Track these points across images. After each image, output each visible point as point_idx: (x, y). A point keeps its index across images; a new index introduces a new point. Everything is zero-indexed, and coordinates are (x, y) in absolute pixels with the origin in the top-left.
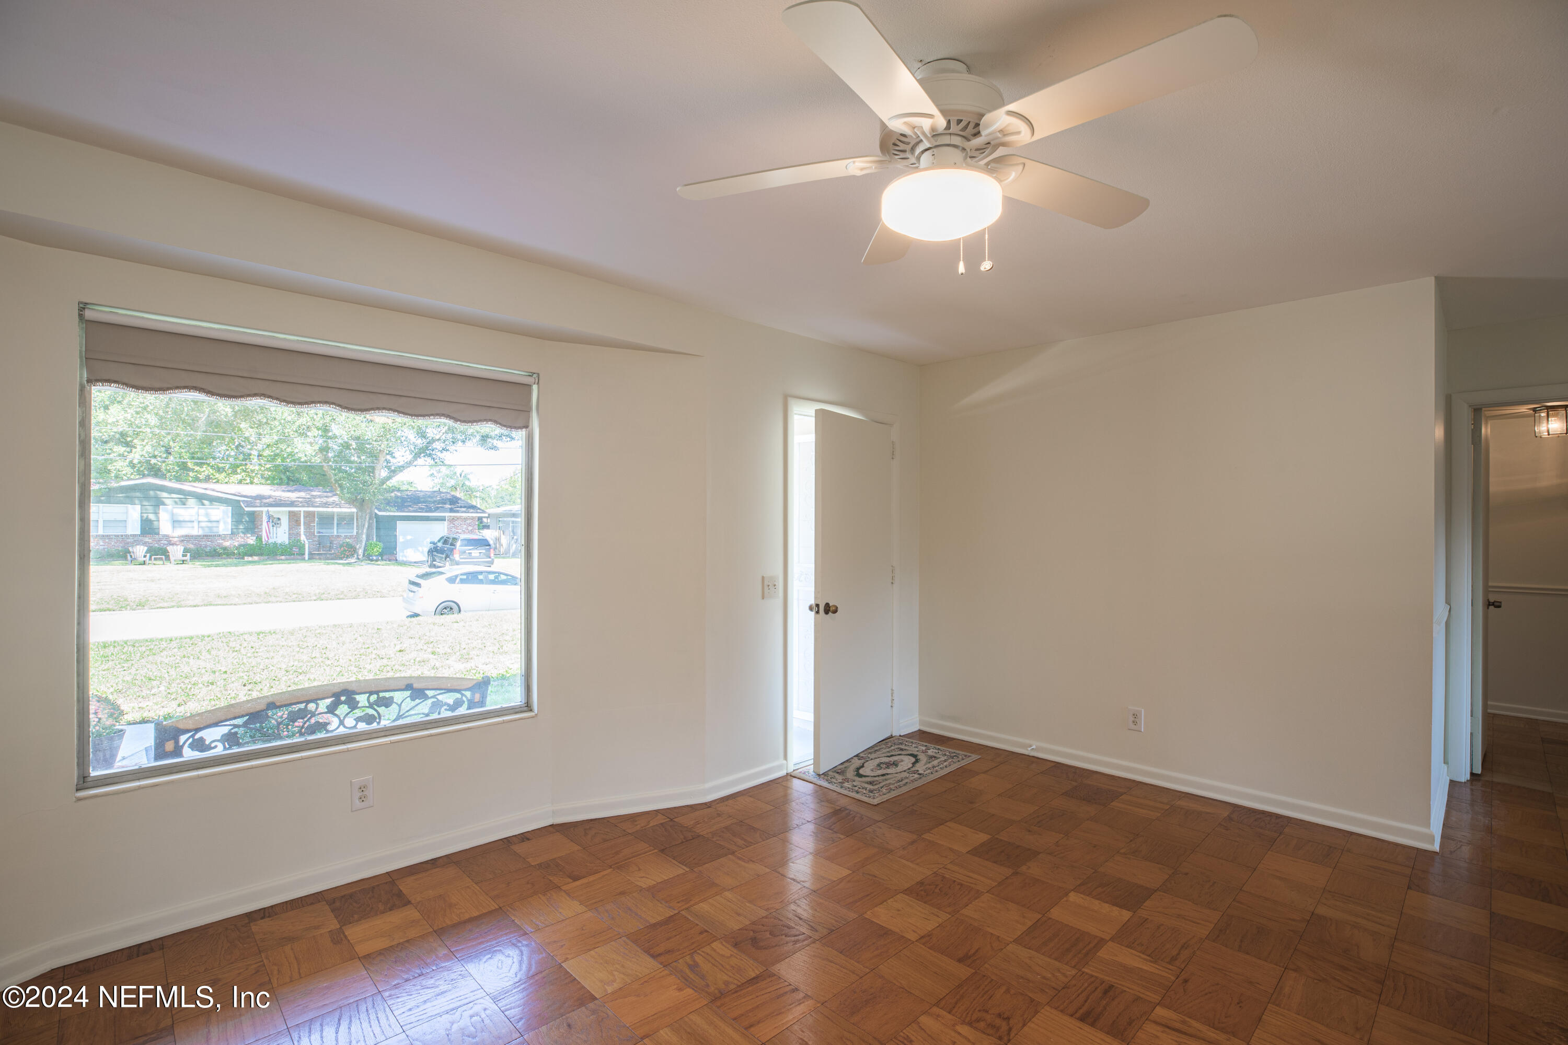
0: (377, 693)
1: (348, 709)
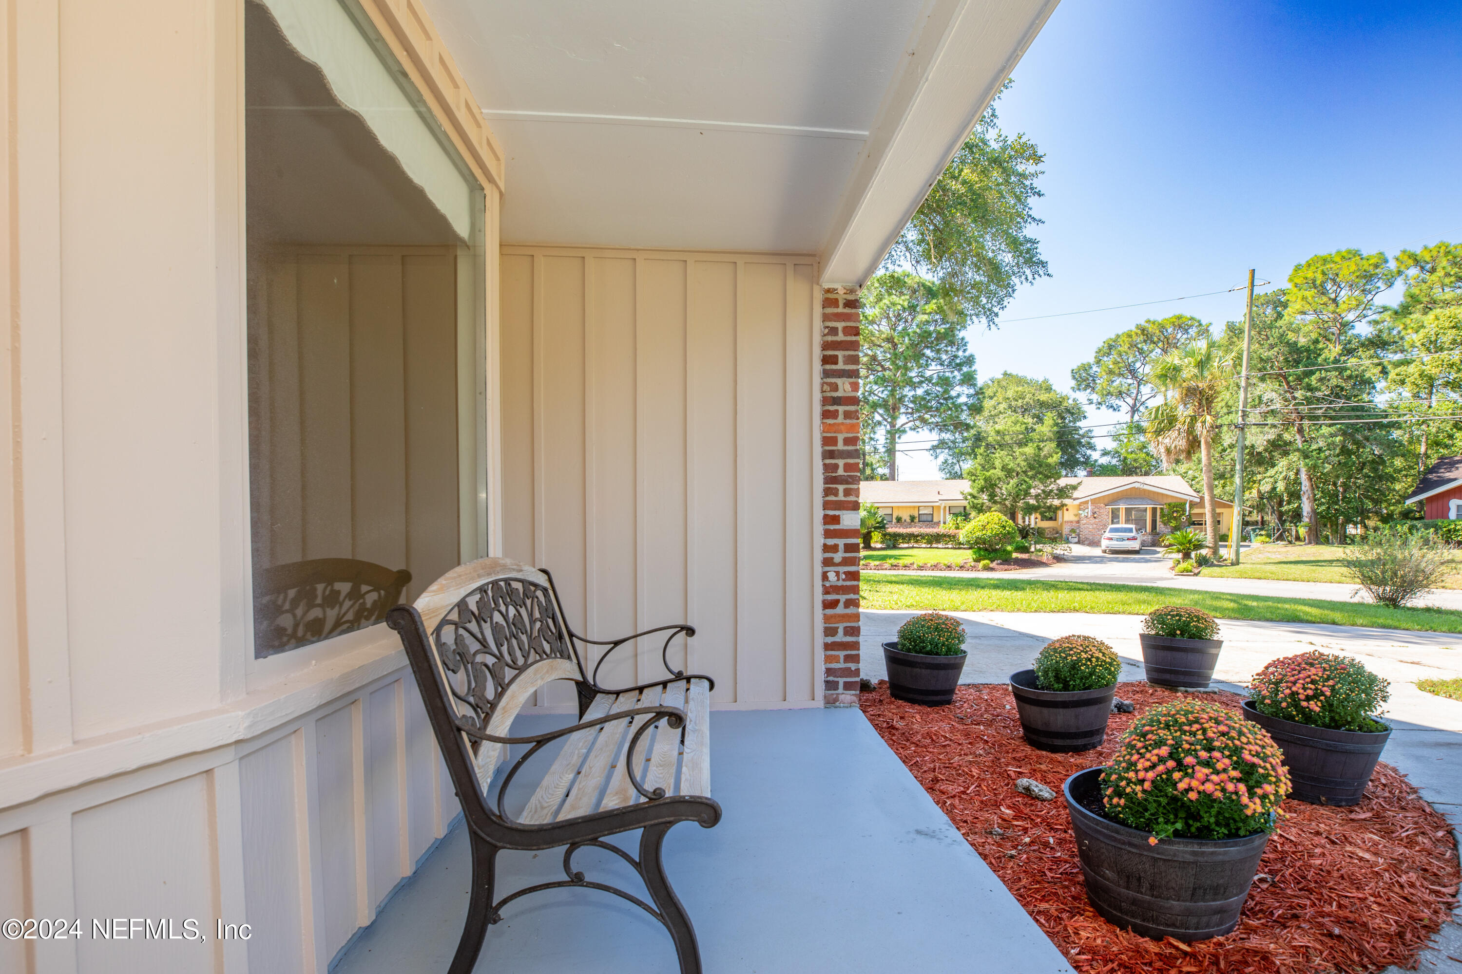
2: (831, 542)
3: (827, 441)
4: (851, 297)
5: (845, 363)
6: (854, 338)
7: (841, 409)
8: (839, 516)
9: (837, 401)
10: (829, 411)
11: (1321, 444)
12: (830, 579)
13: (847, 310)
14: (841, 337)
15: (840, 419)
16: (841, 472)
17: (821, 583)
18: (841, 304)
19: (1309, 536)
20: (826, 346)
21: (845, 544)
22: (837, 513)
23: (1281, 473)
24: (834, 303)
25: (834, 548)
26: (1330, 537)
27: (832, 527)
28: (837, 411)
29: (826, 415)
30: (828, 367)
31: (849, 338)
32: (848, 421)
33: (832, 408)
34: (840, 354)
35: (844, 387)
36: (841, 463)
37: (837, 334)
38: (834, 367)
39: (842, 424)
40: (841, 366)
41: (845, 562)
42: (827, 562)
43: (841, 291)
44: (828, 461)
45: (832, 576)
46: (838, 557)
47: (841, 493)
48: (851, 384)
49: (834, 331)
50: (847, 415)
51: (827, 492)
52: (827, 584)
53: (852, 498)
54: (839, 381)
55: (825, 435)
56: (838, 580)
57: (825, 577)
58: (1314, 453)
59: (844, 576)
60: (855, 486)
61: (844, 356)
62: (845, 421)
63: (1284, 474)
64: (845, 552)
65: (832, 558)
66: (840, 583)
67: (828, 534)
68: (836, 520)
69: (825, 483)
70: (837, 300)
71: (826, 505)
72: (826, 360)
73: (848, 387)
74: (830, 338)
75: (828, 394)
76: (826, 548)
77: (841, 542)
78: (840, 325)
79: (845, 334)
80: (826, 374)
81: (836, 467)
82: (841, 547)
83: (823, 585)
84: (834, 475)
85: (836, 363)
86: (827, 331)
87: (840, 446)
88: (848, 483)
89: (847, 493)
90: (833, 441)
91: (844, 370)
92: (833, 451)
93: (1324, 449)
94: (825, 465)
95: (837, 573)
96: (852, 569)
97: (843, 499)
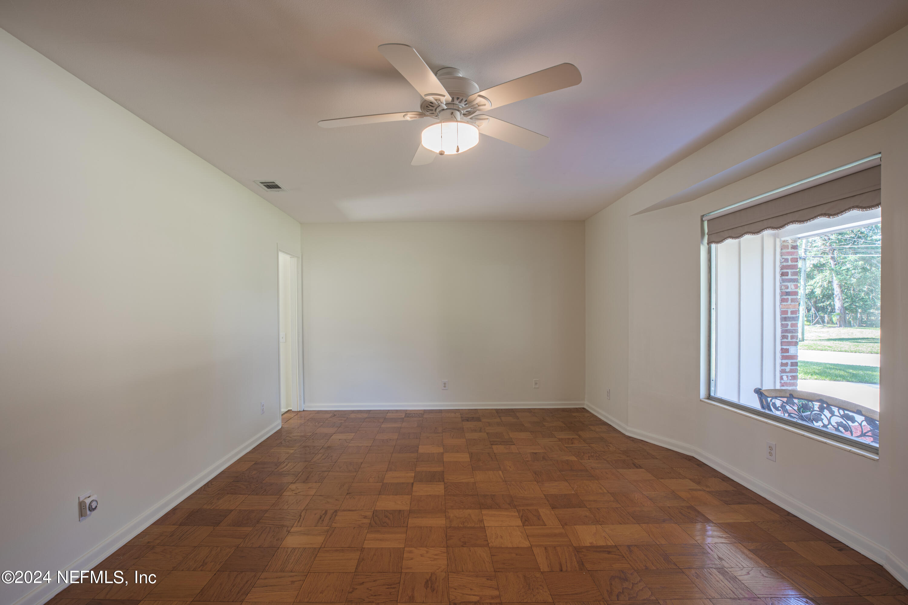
0: (844, 409)
1: (829, 417)
2: (784, 361)
3: (783, 312)
4: (794, 244)
5: (792, 275)
6: (796, 263)
7: (790, 297)
8: (788, 349)
9: (788, 294)
10: (784, 299)
11: (848, 266)
12: (784, 379)
13: (793, 250)
14: (790, 263)
15: (789, 302)
16: (789, 327)
17: (779, 381)
18: (790, 248)
19: (840, 322)
20: (782, 268)
21: (791, 362)
22: (787, 347)
23: (818, 283)
24: (787, 247)
25: (786, 365)
26: (852, 322)
27: (785, 354)
28: (788, 298)
29: (783, 300)
30: (784, 277)
31: (794, 263)
32: (793, 303)
33: (785, 297)
34: (789, 271)
35: (791, 287)
36: (789, 323)
37: (788, 262)
38: (786, 277)
39: (790, 304)
40: (790, 277)
41: (791, 371)
42: (783, 371)
43: (790, 241)
44: (783, 323)
45: (785, 378)
46: (788, 369)
47: (789, 338)
48: (794, 285)
49: (786, 260)
50: (793, 300)
51: (783, 337)
52: (783, 382)
53: (794, 340)
54: (789, 284)
55: (782, 310)
56: (788, 380)
57: (781, 378)
58: (844, 272)
59: (790, 378)
60: (796, 334)
61: (791, 272)
62: (791, 303)
63: (820, 284)
64: (791, 366)
65: (786, 369)
66: (788, 381)
67: (783, 358)
68: (787, 351)
69: (782, 333)
70: (788, 245)
71: (782, 343)
72: (783, 274)
73: (793, 287)
74: (785, 264)
75: (784, 291)
76: (782, 365)
77: (789, 362)
78: (789, 257)
79: (792, 261)
80: (784, 281)
81: (787, 325)
82: (789, 364)
83: (780, 382)
84: (786, 329)
85: (787, 275)
86: (783, 260)
87: (789, 315)
88: (792, 332)
89: (792, 337)
90: (785, 312)
91: (791, 279)
92: (786, 317)
93: (851, 269)
94: (782, 324)
95: (787, 376)
96: (794, 374)
97: (790, 340)
